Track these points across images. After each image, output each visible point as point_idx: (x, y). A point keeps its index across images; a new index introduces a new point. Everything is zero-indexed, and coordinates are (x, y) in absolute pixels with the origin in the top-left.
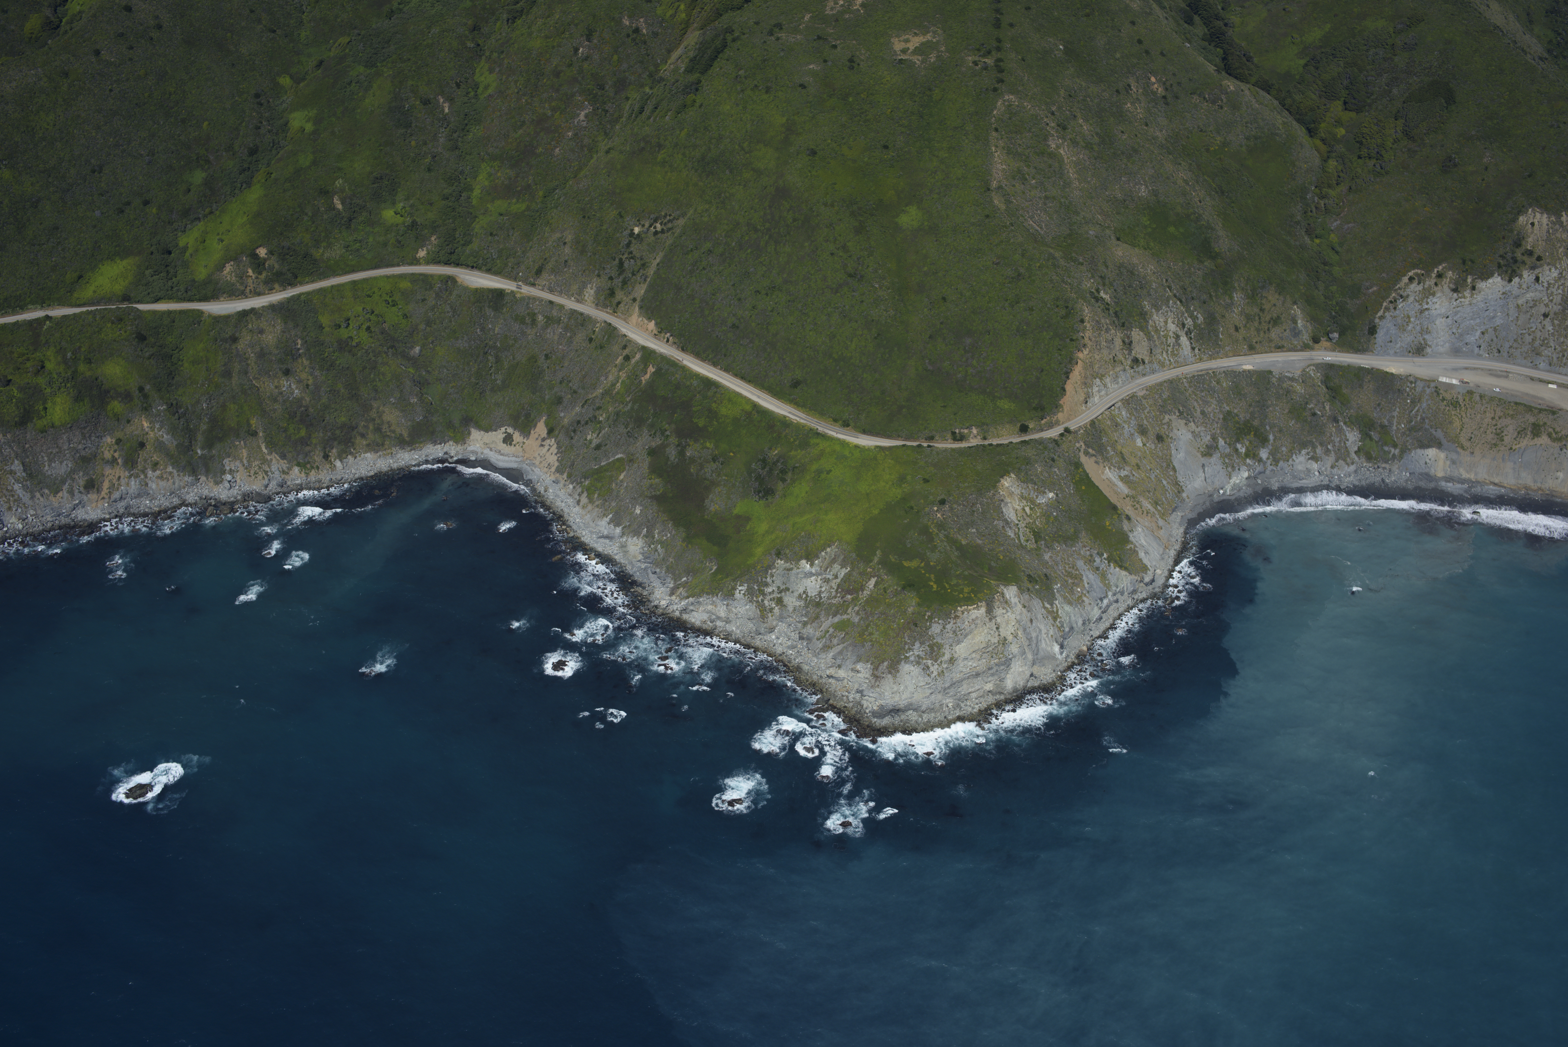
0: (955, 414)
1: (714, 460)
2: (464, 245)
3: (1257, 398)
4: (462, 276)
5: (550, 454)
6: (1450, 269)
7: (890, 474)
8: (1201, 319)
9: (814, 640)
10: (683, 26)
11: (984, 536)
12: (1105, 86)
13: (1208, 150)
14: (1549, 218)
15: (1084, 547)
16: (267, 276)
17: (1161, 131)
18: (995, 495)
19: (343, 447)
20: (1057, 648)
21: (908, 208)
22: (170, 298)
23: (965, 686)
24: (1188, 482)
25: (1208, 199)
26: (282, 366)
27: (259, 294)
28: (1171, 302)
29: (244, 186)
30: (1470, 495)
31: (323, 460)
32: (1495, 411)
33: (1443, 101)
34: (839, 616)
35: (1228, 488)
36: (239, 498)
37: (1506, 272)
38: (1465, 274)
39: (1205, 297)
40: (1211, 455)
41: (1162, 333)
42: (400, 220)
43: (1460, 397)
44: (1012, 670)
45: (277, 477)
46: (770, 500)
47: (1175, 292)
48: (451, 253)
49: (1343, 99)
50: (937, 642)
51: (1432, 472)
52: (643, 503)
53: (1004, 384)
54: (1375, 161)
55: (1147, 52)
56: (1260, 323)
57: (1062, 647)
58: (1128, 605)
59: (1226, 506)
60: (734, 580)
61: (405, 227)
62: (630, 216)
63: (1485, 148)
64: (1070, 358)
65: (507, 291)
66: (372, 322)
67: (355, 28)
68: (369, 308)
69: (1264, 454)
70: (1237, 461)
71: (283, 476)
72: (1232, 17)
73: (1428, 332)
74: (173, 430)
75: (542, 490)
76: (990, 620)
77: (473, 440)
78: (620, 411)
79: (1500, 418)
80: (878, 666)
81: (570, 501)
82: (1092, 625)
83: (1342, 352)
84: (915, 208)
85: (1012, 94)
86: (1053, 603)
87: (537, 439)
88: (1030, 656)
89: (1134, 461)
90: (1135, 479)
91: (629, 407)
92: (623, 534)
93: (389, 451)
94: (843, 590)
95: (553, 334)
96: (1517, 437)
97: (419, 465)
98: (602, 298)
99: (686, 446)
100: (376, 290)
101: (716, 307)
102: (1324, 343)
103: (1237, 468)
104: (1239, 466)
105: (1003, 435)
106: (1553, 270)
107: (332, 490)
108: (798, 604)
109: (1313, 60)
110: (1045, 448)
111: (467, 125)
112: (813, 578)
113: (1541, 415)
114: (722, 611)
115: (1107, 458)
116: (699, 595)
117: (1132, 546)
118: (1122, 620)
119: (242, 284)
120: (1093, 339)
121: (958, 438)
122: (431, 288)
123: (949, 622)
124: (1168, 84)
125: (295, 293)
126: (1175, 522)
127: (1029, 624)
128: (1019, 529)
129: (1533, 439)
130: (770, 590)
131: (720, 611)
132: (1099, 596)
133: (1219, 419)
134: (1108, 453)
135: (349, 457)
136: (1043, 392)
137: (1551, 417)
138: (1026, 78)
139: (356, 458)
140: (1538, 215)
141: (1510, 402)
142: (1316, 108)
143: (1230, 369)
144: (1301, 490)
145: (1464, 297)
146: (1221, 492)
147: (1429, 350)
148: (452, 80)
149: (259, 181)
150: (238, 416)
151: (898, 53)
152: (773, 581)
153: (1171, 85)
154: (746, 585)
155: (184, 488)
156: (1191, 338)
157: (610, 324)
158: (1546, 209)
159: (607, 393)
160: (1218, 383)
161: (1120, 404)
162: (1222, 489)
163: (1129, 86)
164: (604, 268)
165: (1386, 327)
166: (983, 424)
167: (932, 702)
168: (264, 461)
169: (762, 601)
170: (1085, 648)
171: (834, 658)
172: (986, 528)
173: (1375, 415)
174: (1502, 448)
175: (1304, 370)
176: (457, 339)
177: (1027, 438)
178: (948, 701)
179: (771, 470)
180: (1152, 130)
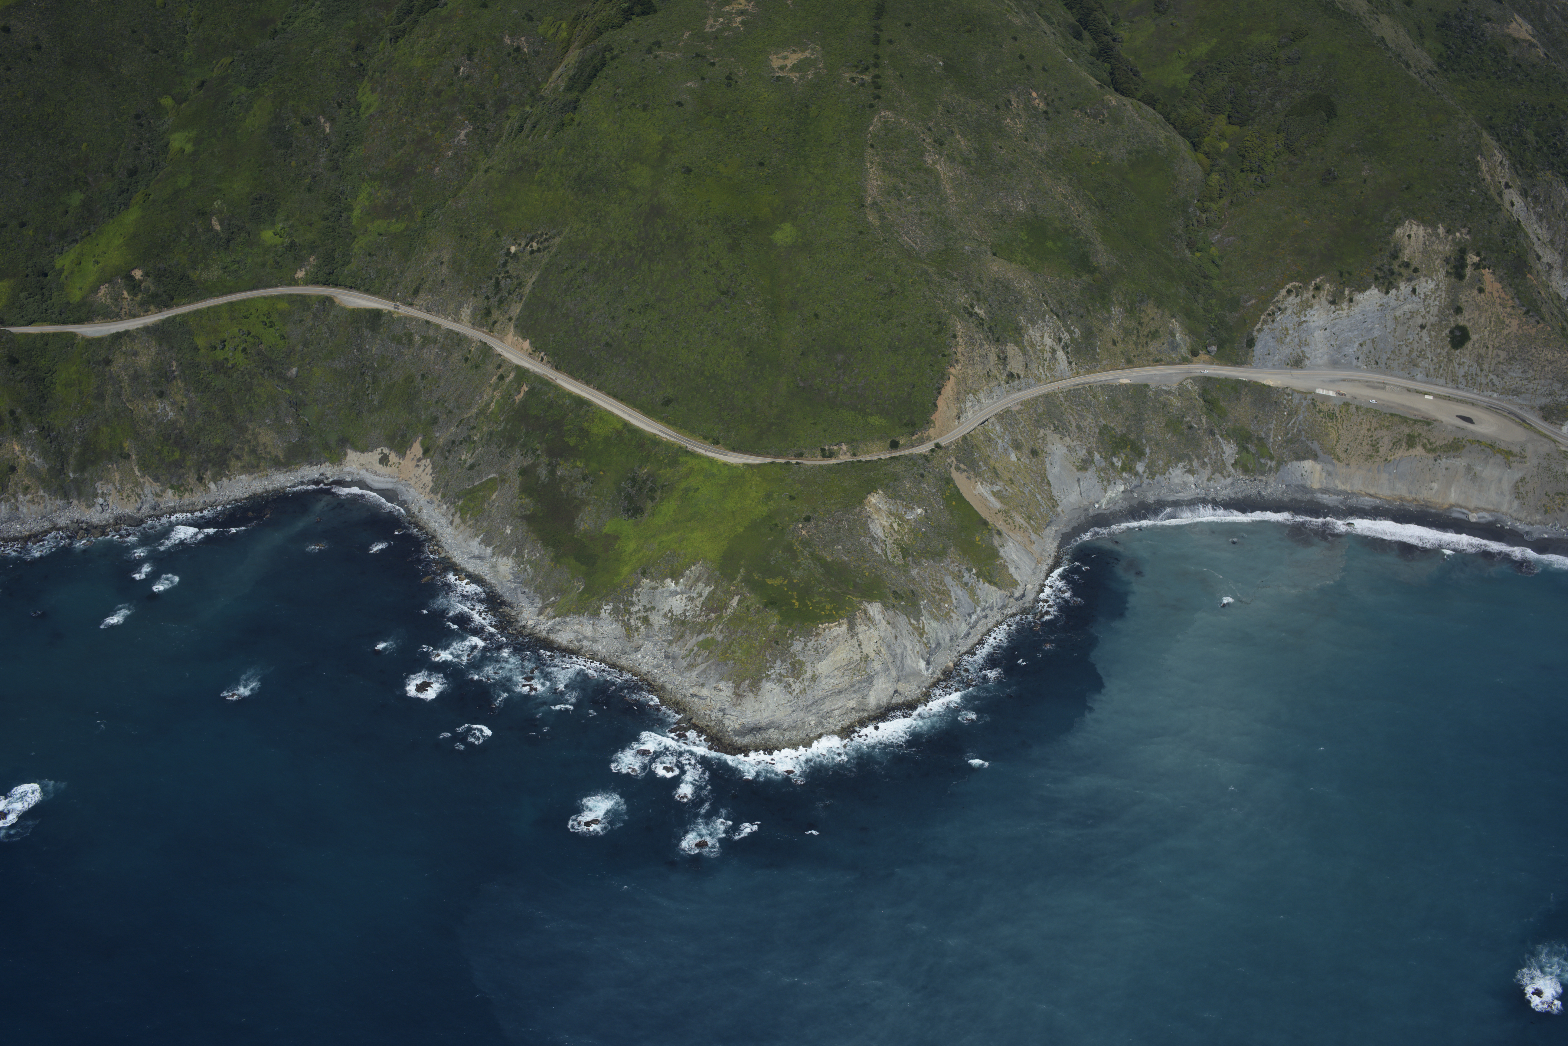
0: (825, 431)
1: (584, 479)
2: (343, 265)
3: (1134, 412)
4: (340, 297)
5: (425, 474)
6: (1327, 282)
7: (757, 492)
8: (1078, 333)
9: (679, 659)
10: (564, 44)
11: (849, 553)
12: (984, 101)
13: (1089, 165)
14: (1426, 230)
15: (953, 562)
16: (142, 298)
17: (1042, 146)
18: (861, 511)
19: (218, 469)
20: (922, 664)
21: (782, 225)
22: (44, 321)
23: (827, 704)
24: (1063, 497)
25: (1088, 214)
26: (156, 388)
27: (134, 316)
28: (1047, 316)
29: (123, 207)
30: (1345, 506)
31: (197, 482)
32: (1370, 422)
33: (1324, 114)
34: (703, 634)
35: (1104, 502)
36: (111, 521)
37: (1383, 284)
38: (1342, 286)
39: (1082, 311)
40: (1086, 469)
41: (1038, 348)
42: (278, 240)
43: (1336, 408)
44: (875, 687)
45: (150, 499)
46: (639, 519)
47: (1052, 306)
48: (330, 274)
49: (1227, 113)
50: (799, 660)
51: (1308, 484)
52: (514, 522)
53: (876, 400)
54: (1256, 174)
55: (1029, 68)
56: (1138, 337)
57: (928, 663)
58: (997, 621)
59: (1102, 520)
60: (599, 600)
61: (284, 247)
62: (507, 236)
63: (1364, 161)
64: (942, 373)
65: (384, 311)
66: (248, 343)
67: (239, 48)
68: (245, 329)
69: (1140, 467)
70: (1112, 475)
71: (156, 499)
72: (1121, 32)
73: (1306, 344)
74: (44, 454)
75: (416, 511)
76: (852, 637)
77: (350, 461)
78: (493, 431)
79: (1375, 429)
80: (740, 685)
81: (444, 521)
82: (959, 640)
83: (1221, 365)
84: (789, 225)
85: (889, 110)
86: (920, 619)
87: (413, 459)
88: (894, 673)
89: (1007, 476)
90: (1007, 494)
91: (502, 427)
92: (494, 554)
93: (264, 473)
94: (707, 609)
95: (430, 354)
96: (1392, 448)
97: (294, 486)
98: (479, 317)
99: (556, 465)
100: (253, 311)
101: (589, 326)
102: (1203, 356)
103: (1113, 482)
104: (1115, 479)
105: (873, 452)
106: (1430, 281)
107: (205, 512)
108: (663, 622)
109: (1198, 74)
110: (915, 464)
111: (348, 145)
112: (678, 597)
113: (1416, 426)
114: (588, 631)
115: (979, 473)
116: (566, 615)
117: (1002, 561)
118: (990, 636)
119: (117, 306)
120: (966, 354)
121: (827, 454)
122: (309, 309)
123: (811, 640)
124: (1050, 99)
125: (170, 315)
126: (1049, 537)
127: (893, 640)
128: (886, 545)
129: (1408, 450)
130: (636, 609)
131: (586, 630)
132: (968, 611)
133: (1095, 433)
134: (980, 468)
135: (224, 479)
136: (915, 408)
137: (1425, 427)
138: (903, 94)
139: (230, 480)
140: (1415, 227)
141: (1385, 414)
142: (1201, 122)
143: (1106, 383)
144: (1177, 504)
145: (1342, 309)
146: (1097, 506)
147: (1307, 362)
148: (334, 100)
149: (137, 203)
150: (110, 439)
151: (776, 70)
152: (639, 600)
153: (1053, 100)
154: (611, 604)
155: (56, 512)
156: (1068, 353)
157: (485, 344)
158: (1422, 221)
159: (482, 412)
160: (1094, 397)
161: (993, 419)
162: (1097, 503)
163: (1009, 101)
164: (480, 287)
165: (1264, 340)
166: (853, 440)
167: (794, 720)
168: (137, 484)
169: (629, 620)
170: (951, 664)
171: (698, 676)
172: (852, 545)
173: (1252, 427)
174: (1378, 459)
175: (1181, 384)
176: (333, 359)
177: (896, 454)
178: (810, 718)
179: (640, 488)
180: (1032, 145)
